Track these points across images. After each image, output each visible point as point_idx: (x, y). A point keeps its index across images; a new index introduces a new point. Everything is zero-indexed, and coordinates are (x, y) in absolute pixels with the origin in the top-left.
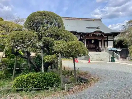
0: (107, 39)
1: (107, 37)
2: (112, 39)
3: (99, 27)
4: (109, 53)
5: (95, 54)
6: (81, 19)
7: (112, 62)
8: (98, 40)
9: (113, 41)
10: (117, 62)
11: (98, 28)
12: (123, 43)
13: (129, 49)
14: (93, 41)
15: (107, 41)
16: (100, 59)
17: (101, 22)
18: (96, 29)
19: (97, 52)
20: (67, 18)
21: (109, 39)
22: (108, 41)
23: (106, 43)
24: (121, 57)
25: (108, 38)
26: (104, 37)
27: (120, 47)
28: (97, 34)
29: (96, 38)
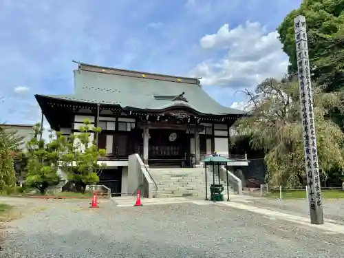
0: (213, 133)
1: (211, 125)
2: (225, 134)
3: (184, 96)
4: (212, 173)
5: (172, 176)
6: (144, 76)
7: (212, 203)
8: (188, 132)
9: (228, 137)
10: (228, 200)
11: (180, 98)
12: (252, 143)
13: (267, 159)
14: (173, 137)
15: (212, 137)
16: (184, 190)
17: (200, 86)
18: (175, 100)
19: (181, 167)
20: (104, 70)
21: (217, 133)
22: (215, 139)
23: (209, 142)
24: (247, 185)
25: (215, 128)
26: (201, 124)
27: (246, 155)
28: (181, 115)
29: (181, 128)
